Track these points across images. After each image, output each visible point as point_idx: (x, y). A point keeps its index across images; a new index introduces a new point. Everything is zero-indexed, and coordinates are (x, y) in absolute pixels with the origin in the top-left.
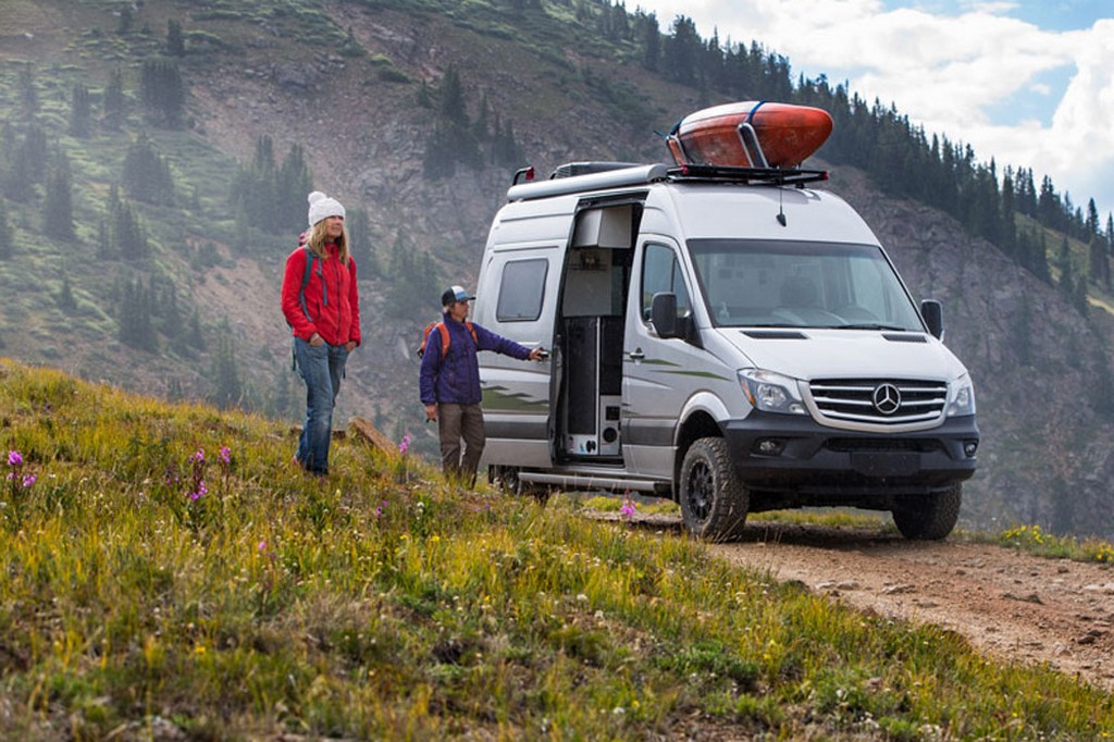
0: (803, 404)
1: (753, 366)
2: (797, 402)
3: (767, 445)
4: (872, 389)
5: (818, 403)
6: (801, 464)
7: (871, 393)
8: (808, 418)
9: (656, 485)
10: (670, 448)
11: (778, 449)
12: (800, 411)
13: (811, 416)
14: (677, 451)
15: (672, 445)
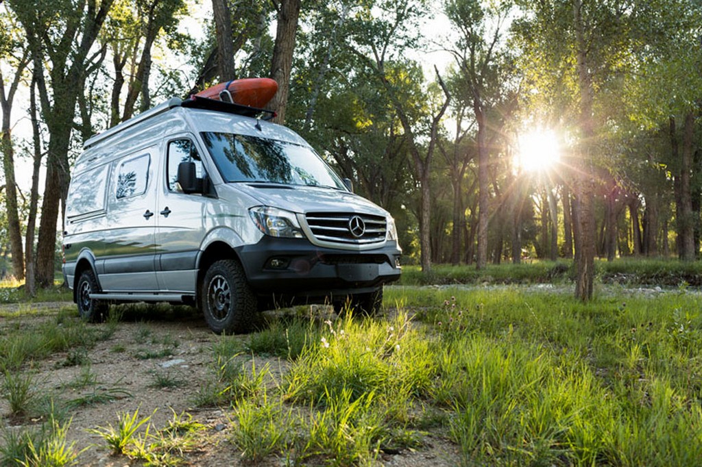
0: (301, 231)
1: (261, 204)
2: (296, 229)
3: (276, 262)
4: (348, 219)
5: (312, 229)
6: (303, 275)
7: (348, 222)
8: (305, 240)
9: (183, 297)
10: (193, 271)
11: (286, 265)
12: (298, 236)
13: (307, 239)
14: (199, 272)
15: (194, 269)
